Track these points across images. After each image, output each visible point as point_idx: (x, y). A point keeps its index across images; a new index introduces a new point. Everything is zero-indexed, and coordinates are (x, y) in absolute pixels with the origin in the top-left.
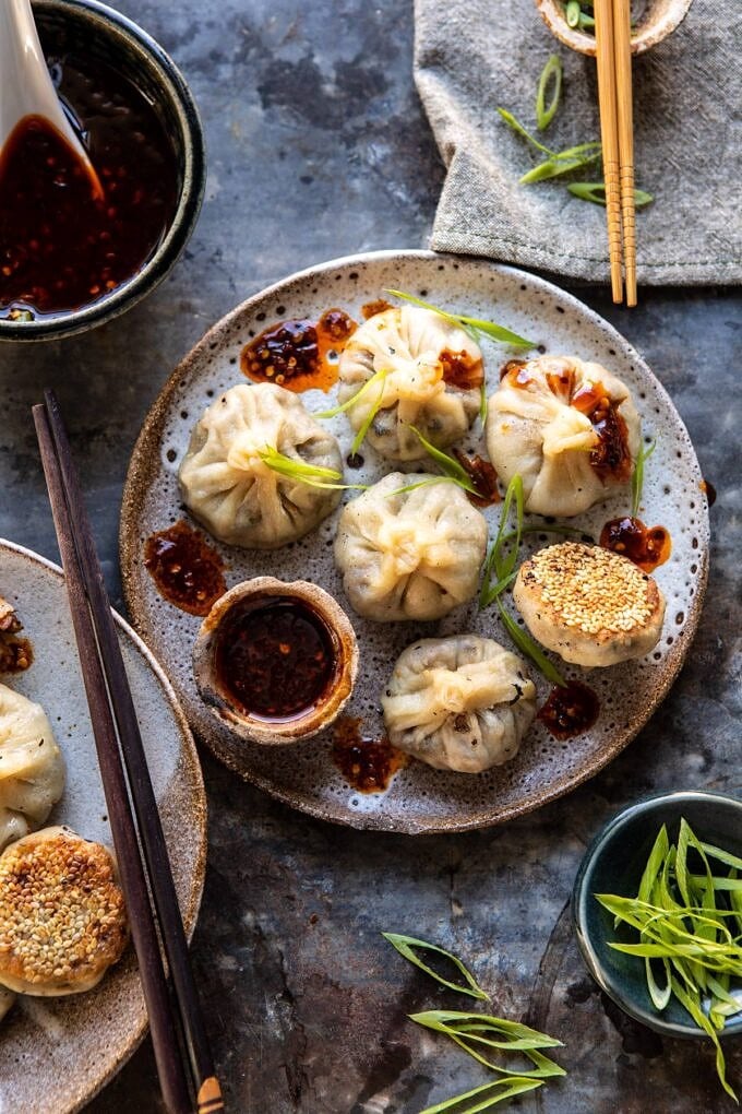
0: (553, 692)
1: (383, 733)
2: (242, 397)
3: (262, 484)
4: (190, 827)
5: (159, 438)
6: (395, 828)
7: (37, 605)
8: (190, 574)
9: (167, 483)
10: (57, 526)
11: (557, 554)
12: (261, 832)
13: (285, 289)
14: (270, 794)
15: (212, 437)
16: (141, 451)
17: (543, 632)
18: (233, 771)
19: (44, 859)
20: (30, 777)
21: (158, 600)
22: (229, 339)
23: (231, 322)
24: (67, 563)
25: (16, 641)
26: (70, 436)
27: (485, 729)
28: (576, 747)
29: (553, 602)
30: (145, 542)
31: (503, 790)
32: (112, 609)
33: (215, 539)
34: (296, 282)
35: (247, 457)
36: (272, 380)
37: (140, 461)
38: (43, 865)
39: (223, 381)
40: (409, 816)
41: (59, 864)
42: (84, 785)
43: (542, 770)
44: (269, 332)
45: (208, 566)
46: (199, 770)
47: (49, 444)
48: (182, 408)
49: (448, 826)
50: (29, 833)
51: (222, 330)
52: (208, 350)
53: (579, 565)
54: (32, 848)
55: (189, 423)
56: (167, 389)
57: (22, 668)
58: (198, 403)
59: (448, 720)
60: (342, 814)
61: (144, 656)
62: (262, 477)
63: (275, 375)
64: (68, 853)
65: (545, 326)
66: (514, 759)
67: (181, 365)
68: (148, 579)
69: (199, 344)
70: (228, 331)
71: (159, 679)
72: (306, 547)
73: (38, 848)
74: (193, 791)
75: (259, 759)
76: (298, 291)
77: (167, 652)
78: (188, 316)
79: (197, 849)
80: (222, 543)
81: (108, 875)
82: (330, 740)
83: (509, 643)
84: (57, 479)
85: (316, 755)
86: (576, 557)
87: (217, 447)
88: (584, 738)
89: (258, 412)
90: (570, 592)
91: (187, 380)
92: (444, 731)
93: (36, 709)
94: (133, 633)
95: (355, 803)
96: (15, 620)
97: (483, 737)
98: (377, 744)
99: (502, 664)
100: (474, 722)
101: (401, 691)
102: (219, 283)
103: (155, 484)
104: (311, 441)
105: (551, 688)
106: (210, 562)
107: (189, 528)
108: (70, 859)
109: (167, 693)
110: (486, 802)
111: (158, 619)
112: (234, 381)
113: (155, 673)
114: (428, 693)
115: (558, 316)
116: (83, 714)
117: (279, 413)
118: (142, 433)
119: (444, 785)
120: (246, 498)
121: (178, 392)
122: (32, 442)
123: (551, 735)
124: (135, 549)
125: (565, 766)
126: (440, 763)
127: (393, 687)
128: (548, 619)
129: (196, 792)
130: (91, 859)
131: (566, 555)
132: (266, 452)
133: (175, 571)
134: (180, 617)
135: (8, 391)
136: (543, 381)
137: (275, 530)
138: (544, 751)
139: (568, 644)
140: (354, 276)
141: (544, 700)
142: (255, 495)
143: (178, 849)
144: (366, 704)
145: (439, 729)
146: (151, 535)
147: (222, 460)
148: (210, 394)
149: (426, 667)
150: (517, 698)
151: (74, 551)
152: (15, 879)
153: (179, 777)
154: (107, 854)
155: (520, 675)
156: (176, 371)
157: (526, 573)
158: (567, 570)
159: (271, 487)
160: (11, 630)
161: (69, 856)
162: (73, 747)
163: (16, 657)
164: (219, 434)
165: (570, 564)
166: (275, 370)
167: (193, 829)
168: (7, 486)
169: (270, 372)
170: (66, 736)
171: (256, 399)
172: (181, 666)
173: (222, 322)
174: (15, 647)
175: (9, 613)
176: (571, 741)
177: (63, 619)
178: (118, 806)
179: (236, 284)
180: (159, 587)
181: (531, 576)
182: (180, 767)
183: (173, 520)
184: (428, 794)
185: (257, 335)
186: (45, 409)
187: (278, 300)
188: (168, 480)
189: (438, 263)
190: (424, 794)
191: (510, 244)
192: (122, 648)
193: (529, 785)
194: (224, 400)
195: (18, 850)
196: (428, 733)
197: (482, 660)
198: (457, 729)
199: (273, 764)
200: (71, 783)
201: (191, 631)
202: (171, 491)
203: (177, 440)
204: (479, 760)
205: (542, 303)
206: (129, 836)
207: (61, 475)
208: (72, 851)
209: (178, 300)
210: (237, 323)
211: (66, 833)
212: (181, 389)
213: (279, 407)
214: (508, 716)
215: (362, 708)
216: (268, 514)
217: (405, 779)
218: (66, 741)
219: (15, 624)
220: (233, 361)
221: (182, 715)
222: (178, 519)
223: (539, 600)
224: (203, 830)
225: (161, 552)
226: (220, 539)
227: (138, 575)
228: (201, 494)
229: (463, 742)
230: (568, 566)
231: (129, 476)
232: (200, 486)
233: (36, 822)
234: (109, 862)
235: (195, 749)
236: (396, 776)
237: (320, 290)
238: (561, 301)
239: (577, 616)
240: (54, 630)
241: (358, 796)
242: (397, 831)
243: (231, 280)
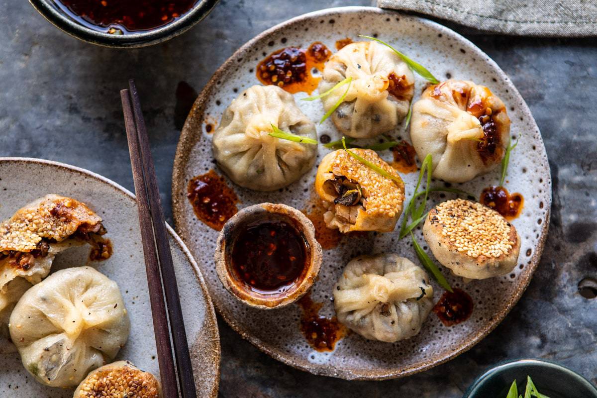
0: (444, 295)
1: (332, 313)
2: (257, 93)
3: (267, 149)
4: (209, 365)
5: (201, 116)
6: (338, 375)
7: (116, 217)
8: (216, 204)
9: (205, 145)
10: (133, 167)
11: (453, 206)
12: (253, 372)
13: (288, 27)
14: (259, 348)
15: (236, 117)
16: (190, 124)
17: (442, 255)
18: (236, 332)
19: (113, 381)
20: (106, 328)
21: (194, 219)
22: (250, 57)
23: (252, 45)
24: (139, 191)
25: (102, 241)
26: (144, 113)
27: (400, 314)
28: (457, 331)
29: (449, 236)
30: (188, 182)
31: (408, 356)
32: (166, 223)
33: (233, 183)
34: (295, 23)
35: (259, 130)
36: (276, 84)
37: (188, 130)
38: (113, 385)
39: (244, 83)
40: (347, 369)
41: (123, 385)
42: (141, 336)
43: (434, 344)
44: (275, 54)
45: (227, 200)
46: (217, 328)
47: (130, 115)
48: (217, 98)
49: (372, 376)
50: (104, 364)
51: (246, 50)
52: (236, 62)
53: (466, 214)
54: (106, 374)
55: (221, 108)
56: (209, 85)
57: (105, 258)
58: (227, 96)
59: (377, 308)
60: (305, 363)
61: (185, 253)
62: (267, 144)
63: (278, 81)
64: (130, 377)
65: (452, 61)
66: (416, 336)
67: (218, 70)
68: (189, 206)
69: (231, 58)
70: (250, 51)
71: (194, 269)
72: (290, 192)
73: (111, 374)
74: (212, 342)
75: (253, 325)
76: (296, 29)
77: (198, 253)
78: (220, 41)
79: (214, 379)
80: (237, 185)
81: (155, 393)
82: (299, 316)
83: (417, 261)
84: (135, 137)
85: (289, 325)
86: (465, 208)
87: (239, 124)
88: (462, 326)
89: (267, 103)
90: (460, 230)
91: (222, 80)
92: (373, 314)
93: (113, 285)
94: (178, 238)
95: (313, 357)
96: (102, 227)
97: (399, 320)
98: (329, 321)
99: (413, 274)
100: (393, 310)
101: (347, 287)
102: (242, 21)
103: (197, 145)
104: (299, 124)
105: (442, 292)
106: (229, 198)
107: (217, 174)
108: (131, 382)
109: (198, 278)
110: (397, 363)
111: (193, 231)
112: (251, 84)
113: (192, 265)
114: (365, 288)
115: (461, 55)
116: (143, 290)
117: (280, 105)
118: (191, 112)
119: (370, 349)
120: (256, 157)
121: (215, 88)
122: (120, 115)
123: (441, 322)
124: (181, 186)
125: (449, 343)
126: (369, 335)
127: (342, 283)
128: (445, 246)
129: (214, 343)
130: (144, 383)
131: (458, 207)
132: (272, 128)
133: (206, 201)
134: (208, 231)
135: (104, 82)
136: (450, 94)
137: (273, 179)
138: (436, 332)
139: (458, 263)
140: (332, 22)
141: (437, 299)
142: (261, 156)
143: (200, 379)
144: (324, 294)
145: (370, 313)
146: (192, 178)
147: (242, 132)
148: (236, 91)
149: (364, 273)
150: (422, 296)
151: (143, 184)
152: (94, 393)
153: (203, 332)
154: (154, 380)
155: (424, 282)
156: (215, 74)
157: (432, 216)
158: (459, 216)
159: (272, 151)
160: (99, 233)
161: (130, 380)
162: (135, 311)
163: (101, 251)
164: (241, 115)
165: (460, 213)
166: (278, 78)
167: (211, 366)
168: (100, 143)
169: (275, 79)
170: (131, 303)
171: (266, 95)
172: (206, 262)
173: (247, 45)
174: (101, 244)
175: (99, 223)
176: (453, 327)
177: (133, 228)
178: (164, 349)
179: (253, 22)
180: (195, 211)
181: (436, 219)
182: (204, 325)
183: (207, 169)
184: (360, 354)
185: (268, 55)
186: (129, 93)
187: (283, 33)
188: (206, 143)
189: (386, 16)
190: (357, 355)
191: (429, 4)
192: (171, 248)
193: (426, 353)
194: (245, 95)
195: (97, 374)
196: (364, 315)
197: (400, 270)
198: (382, 313)
199: (261, 329)
200: (133, 334)
201: (214, 240)
202: (207, 150)
203: (213, 115)
204: (395, 334)
205: (451, 46)
206: (170, 368)
207: (137, 135)
208: (132, 377)
209: (215, 31)
210: (256, 47)
211: (128, 365)
212: (217, 86)
213: (280, 101)
214: (415, 308)
215: (321, 297)
216: (269, 168)
217: (345, 344)
218: (131, 306)
219: (102, 229)
220: (251, 71)
221: (207, 293)
222: (210, 168)
223: (441, 233)
224: (218, 367)
225: (198, 189)
226: (237, 183)
227: (183, 202)
228: (227, 153)
229: (386, 322)
230: (459, 214)
231: (181, 138)
232: (227, 148)
233: (110, 357)
234: (156, 385)
235: (215, 315)
236: (339, 342)
237: (310, 29)
238: (463, 45)
239: (465, 246)
240: (127, 235)
241: (315, 353)
242: (339, 377)
243: (249, 19)
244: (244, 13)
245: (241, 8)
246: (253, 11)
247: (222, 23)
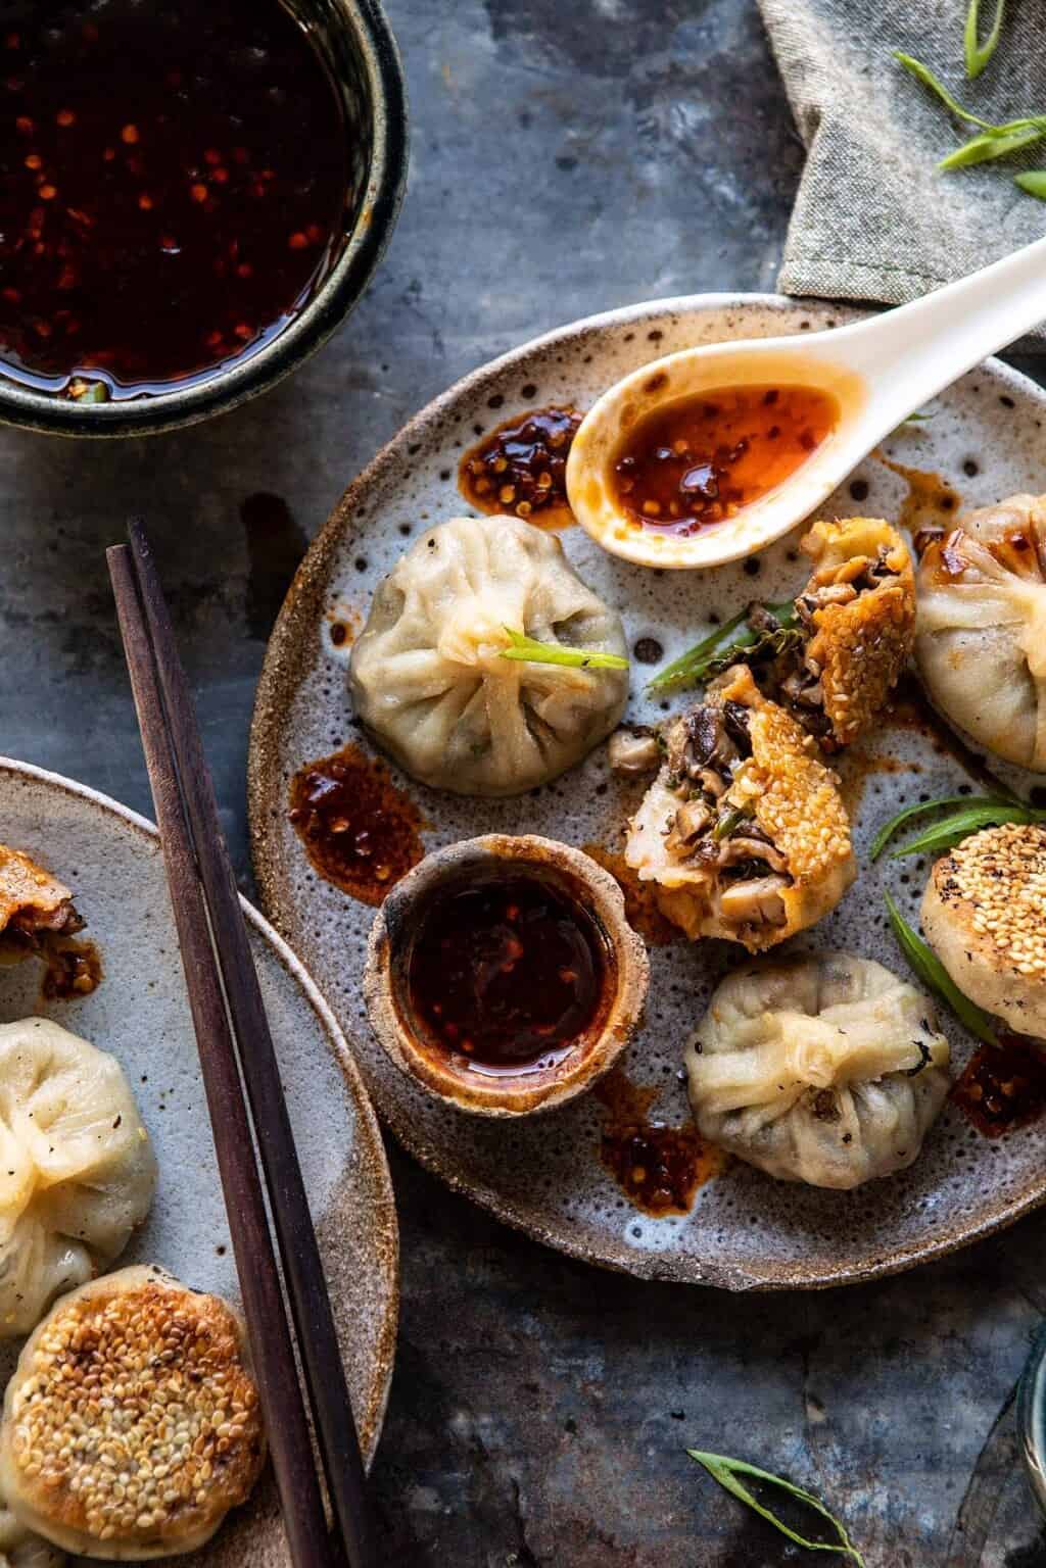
0: (977, 1054)
1: (685, 1115)
2: (463, 538)
3: (495, 688)
4: (369, 1269)
5: (318, 603)
6: (705, 1278)
7: (108, 885)
8: (365, 835)
9: (329, 680)
10: (147, 753)
11: (995, 846)
12: (483, 1276)
13: (538, 356)
14: (495, 1214)
15: (412, 605)
16: (288, 625)
17: (975, 982)
18: (431, 1174)
19: (121, 1324)
20: (98, 1181)
21: (309, 878)
22: (442, 438)
23: (445, 408)
24: (165, 816)
25: (74, 949)
26: (169, 596)
27: (865, 1115)
28: (1015, 1149)
29: (993, 932)
30: (290, 780)
31: (889, 1219)
32: (240, 895)
33: (409, 779)
34: (558, 344)
35: (474, 643)
36: (509, 509)
37: (285, 641)
38: (120, 1333)
39: (428, 509)
40: (728, 1259)
41: (147, 1333)
42: (186, 1194)
43: (956, 1186)
44: (507, 428)
45: (395, 822)
46: (386, 1172)
47: (134, 615)
48: (357, 552)
49: (796, 1279)
50: (95, 1276)
51: (430, 423)
52: (405, 455)
53: (1033, 865)
54: (100, 1305)
55: (370, 580)
56: (335, 520)
57: (82, 992)
58: (384, 546)
59: (803, 1099)
60: (617, 1251)
61: (295, 976)
62: (495, 676)
63: (516, 501)
64: (163, 1312)
65: (979, 428)
66: (910, 1167)
67: (358, 480)
68: (293, 842)
69: (390, 446)
70: (440, 425)
71: (319, 1016)
72: (561, 794)
73: (113, 1304)
74: (375, 1208)
75: (475, 1154)
76: (560, 360)
77: (324, 967)
78: (362, 394)
79: (383, 1307)
80: (420, 784)
81: (231, 1351)
82: (595, 1124)
83: (905, 968)
84: (149, 673)
85: (571, 1149)
86: (1027, 851)
87: (419, 623)
88: (1029, 1135)
89: (491, 565)
90: (1021, 914)
91: (368, 506)
92: (794, 1117)
93: (107, 1065)
94: (275, 937)
95: (637, 1232)
96: (73, 913)
97: (861, 1130)
98: (674, 1133)
99: (897, 1007)
100: (846, 1105)
101: (722, 1046)
102: (417, 338)
103: (309, 681)
104: (578, 617)
105: (972, 1046)
106: (398, 816)
107: (365, 756)
108: (167, 1324)
109: (332, 1041)
110: (861, 1239)
111: (309, 910)
112: (446, 510)
113: (313, 1006)
114: (770, 1051)
115: (1001, 412)
116: (185, 1073)
117: (526, 567)
118: (290, 594)
119: (787, 1206)
120: (467, 711)
121: (353, 527)
122: (105, 605)
123: (971, 1128)
124: (273, 793)
125: (997, 1182)
126: (784, 1170)
127: (709, 1036)
128: (984, 960)
129: (381, 1211)
130: (202, 1324)
131: (1009, 848)
132: (507, 637)
133: (339, 829)
134: (346, 908)
135: (56, 517)
137: (513, 766)
138: (961, 1154)
139: (1020, 1003)
140: (655, 336)
141: (961, 1065)
142: (481, 707)
143: (348, 1306)
144: (658, 1063)
145: (787, 1114)
146: (300, 768)
147: (427, 645)
148: (406, 530)
149: (767, 1007)
150: (920, 1066)
151: (177, 798)
152: (73, 1358)
153: (351, 1183)
154: (228, 1315)
155: (925, 1026)
156: (350, 491)
157: (943, 879)
158: (1013, 874)
159: (509, 695)
160: (66, 931)
161: (164, 1319)
162: (167, 1128)
163: (73, 973)
164: (424, 604)
165: (1017, 864)
166: (516, 491)
167: (375, 1273)
168: (56, 680)
169: (508, 496)
170: (155, 1109)
171: (488, 543)
172: (347, 991)
173: (431, 409)
174: (71, 957)
175: (65, 902)
176: (1006, 1139)
177: (155, 911)
178: (250, 1234)
179: (446, 340)
180: (312, 855)
181: (952, 885)
182: (353, 1165)
183: (337, 742)
184: (760, 1220)
185: (488, 433)
186: (128, 553)
187: (526, 374)
188: (331, 674)
189: (800, 316)
190: (754, 1220)
191: (917, 278)
192: (257, 962)
193: (935, 1213)
194: (431, 543)
195: (78, 1307)
196: (768, 1119)
197: (862, 999)
198: (817, 1114)
199: (499, 1162)
200: (164, 1189)
201: (364, 931)
202: (335, 692)
203: (349, 602)
204: (854, 1168)
205: (976, 389)
206: (269, 1285)
207: (154, 664)
208: (170, 1311)
209: (346, 367)
210: (455, 412)
211: (158, 1278)
212: (357, 521)
213: (526, 560)
214: (905, 1096)
215: (651, 1070)
216: (502, 738)
217: (722, 1195)
218: (155, 1115)
219: (73, 920)
220: (445, 476)
221: (357, 1078)
222: (346, 741)
223: (969, 926)
224: (393, 1275)
225: (315, 797)
226: (420, 778)
227: (278, 834)
228: (390, 701)
229: (828, 1138)
230: (1014, 867)
231: (267, 666)
232: (389, 688)
233: (108, 1257)
234: (231, 1329)
235: (379, 1136)
236: (706, 1188)
237: (597, 357)
238: (1009, 386)
239: (1036, 957)
240: (138, 929)
241: (641, 1220)
242: (708, 1283)
243: (435, 334)
244: (420, 316)
245: (414, 305)
246: (444, 311)
247: (363, 346)
